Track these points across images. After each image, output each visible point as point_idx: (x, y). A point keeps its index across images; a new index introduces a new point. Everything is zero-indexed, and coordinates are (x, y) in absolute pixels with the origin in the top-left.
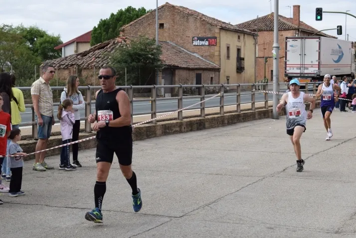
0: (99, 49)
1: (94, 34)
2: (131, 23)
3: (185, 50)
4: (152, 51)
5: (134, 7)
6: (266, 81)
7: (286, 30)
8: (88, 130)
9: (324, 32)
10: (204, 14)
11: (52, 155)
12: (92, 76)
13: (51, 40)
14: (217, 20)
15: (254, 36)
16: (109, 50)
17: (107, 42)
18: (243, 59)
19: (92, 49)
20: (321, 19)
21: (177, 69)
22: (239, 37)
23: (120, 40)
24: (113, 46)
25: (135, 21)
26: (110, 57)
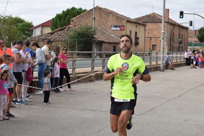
0: (60, 30)
1: (53, 22)
2: (77, 17)
3: (106, 32)
5: (76, 8)
6: (150, 51)
9: (182, 24)
10: (117, 13)
13: (27, 24)
14: (124, 16)
15: (144, 25)
16: (66, 31)
17: (64, 27)
18: (138, 38)
19: (56, 31)
20: (183, 17)
21: (103, 43)
22: (136, 26)
23: (72, 26)
24: (68, 29)
25: (79, 15)
26: (67, 35)
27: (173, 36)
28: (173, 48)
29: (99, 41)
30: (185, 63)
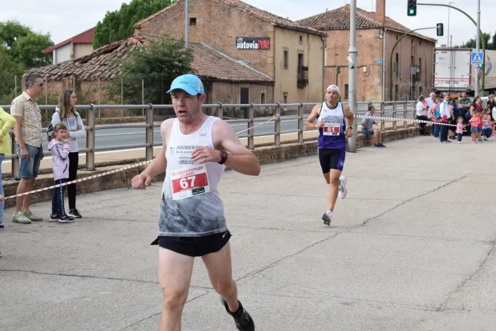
0: (105, 52)
1: (98, 31)
2: (151, 17)
3: (225, 55)
4: (180, 56)
7: (366, 29)
8: (90, 166)
9: (418, 32)
11: (40, 201)
12: (95, 91)
13: (37, 39)
14: (270, 14)
15: (322, 36)
16: (119, 54)
17: (116, 43)
18: (307, 69)
19: (95, 53)
20: (414, 14)
21: (214, 81)
22: (301, 37)
23: (135, 41)
24: (125, 49)
25: (156, 14)
26: (120, 65)
27: (397, 60)
28: (396, 91)
29: (203, 76)
30: (416, 130)
